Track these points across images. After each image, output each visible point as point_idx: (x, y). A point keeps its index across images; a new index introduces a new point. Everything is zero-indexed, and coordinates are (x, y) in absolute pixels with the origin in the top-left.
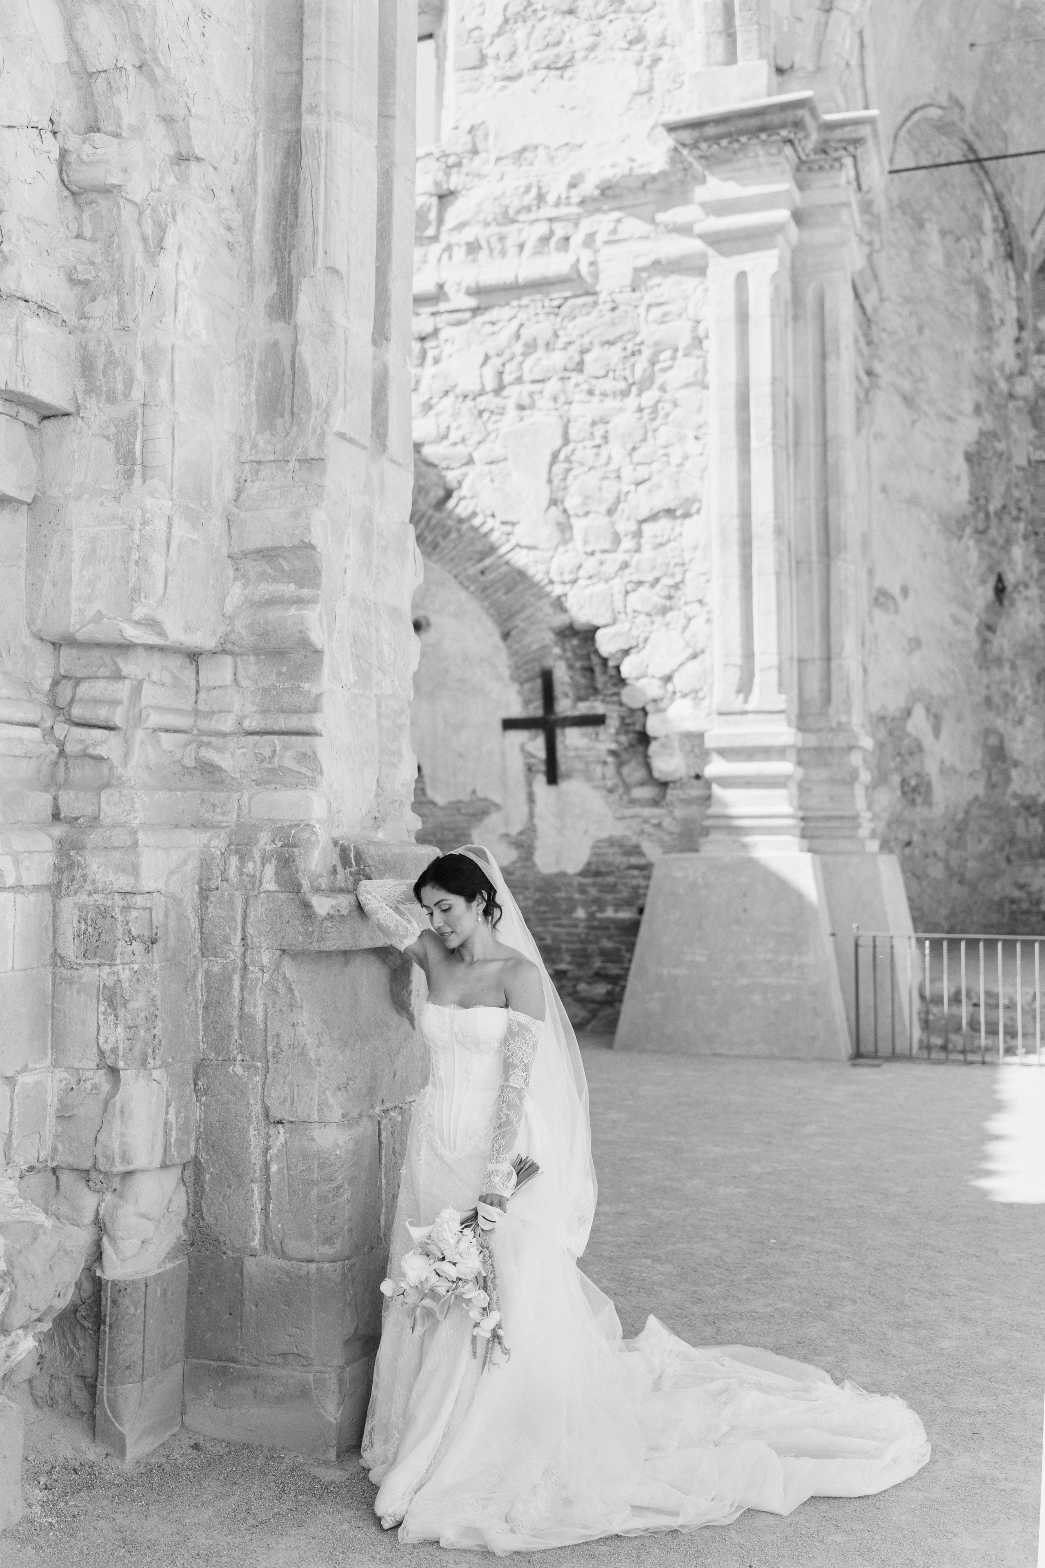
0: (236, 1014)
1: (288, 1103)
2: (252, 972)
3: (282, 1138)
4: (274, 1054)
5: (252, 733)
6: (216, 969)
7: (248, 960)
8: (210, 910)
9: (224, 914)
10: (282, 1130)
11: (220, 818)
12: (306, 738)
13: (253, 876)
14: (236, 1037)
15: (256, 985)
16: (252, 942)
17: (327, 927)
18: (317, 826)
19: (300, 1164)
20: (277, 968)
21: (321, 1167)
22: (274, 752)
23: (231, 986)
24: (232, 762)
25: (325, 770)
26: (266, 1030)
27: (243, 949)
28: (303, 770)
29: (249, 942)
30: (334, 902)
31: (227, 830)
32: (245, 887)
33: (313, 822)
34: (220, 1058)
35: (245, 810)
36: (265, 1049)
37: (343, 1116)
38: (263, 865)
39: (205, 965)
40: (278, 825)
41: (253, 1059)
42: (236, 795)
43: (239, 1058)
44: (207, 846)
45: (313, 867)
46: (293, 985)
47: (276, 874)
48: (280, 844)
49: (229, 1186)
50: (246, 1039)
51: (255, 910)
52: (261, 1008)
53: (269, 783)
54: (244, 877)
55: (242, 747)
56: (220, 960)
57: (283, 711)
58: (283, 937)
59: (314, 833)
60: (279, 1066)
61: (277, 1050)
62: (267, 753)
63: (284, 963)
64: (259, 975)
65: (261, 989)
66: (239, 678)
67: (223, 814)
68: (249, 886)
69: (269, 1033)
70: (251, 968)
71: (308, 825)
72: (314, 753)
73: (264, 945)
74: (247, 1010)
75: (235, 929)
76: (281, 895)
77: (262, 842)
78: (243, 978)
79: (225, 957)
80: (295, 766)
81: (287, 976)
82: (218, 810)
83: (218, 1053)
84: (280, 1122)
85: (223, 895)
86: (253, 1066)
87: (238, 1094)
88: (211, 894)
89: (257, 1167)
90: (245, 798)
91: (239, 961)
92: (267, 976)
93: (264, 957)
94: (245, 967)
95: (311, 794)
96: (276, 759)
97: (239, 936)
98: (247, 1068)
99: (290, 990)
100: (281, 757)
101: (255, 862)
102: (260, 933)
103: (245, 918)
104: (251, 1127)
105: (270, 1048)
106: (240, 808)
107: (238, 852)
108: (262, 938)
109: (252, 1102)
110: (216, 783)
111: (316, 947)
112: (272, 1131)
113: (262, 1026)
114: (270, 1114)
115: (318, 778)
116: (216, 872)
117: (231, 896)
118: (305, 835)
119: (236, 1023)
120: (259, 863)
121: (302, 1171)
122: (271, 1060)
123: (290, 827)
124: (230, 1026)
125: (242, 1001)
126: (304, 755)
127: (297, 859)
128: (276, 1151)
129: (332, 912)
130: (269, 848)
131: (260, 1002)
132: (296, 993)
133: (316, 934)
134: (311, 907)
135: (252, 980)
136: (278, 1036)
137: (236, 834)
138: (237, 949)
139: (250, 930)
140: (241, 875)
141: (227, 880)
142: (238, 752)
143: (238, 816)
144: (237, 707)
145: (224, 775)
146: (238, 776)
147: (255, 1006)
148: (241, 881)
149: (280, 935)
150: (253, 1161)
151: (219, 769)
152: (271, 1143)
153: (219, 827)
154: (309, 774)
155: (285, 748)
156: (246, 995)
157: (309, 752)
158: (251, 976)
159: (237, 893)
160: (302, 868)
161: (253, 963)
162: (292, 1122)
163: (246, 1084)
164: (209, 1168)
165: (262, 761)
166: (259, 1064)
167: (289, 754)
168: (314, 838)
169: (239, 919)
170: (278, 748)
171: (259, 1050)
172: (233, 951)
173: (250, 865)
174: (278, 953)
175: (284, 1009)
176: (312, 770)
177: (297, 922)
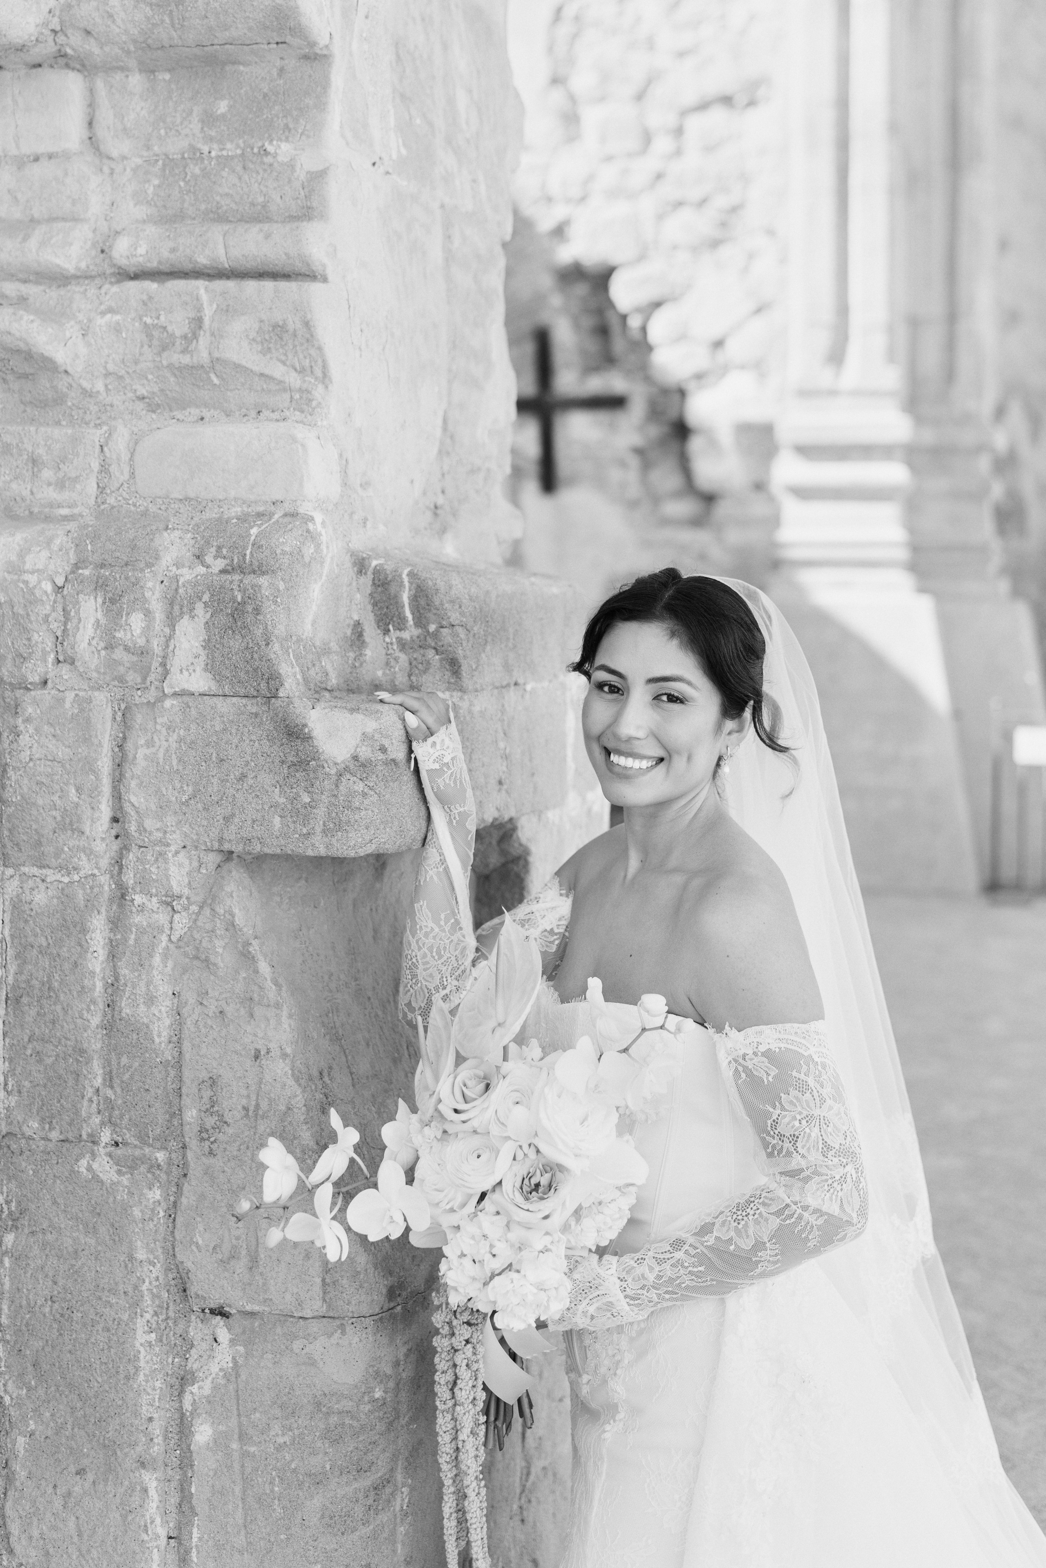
0: (95, 1020)
1: (241, 1266)
2: (142, 908)
3: (224, 1356)
4: (202, 1130)
5: (136, 277)
6: (40, 898)
7: (129, 878)
8: (24, 740)
9: (62, 753)
10: (224, 1335)
11: (51, 494)
12: (283, 285)
13: (143, 652)
14: (98, 1082)
15: (152, 947)
16: (141, 829)
17: (351, 794)
18: (318, 517)
19: (276, 1428)
20: (210, 900)
21: (333, 1437)
22: (198, 322)
23: (83, 947)
24: (83, 350)
25: (335, 371)
26: (179, 1064)
27: (115, 845)
28: (278, 371)
29: (133, 828)
30: (371, 725)
31: (72, 526)
32: (121, 680)
33: (305, 508)
34: (55, 1135)
35: (120, 474)
36: (175, 1113)
37: (391, 1294)
38: (171, 621)
39: (12, 887)
40: (211, 514)
41: (143, 1138)
42: (96, 435)
43: (106, 1136)
44: (15, 569)
45: (307, 629)
46: (255, 947)
47: (207, 644)
48: (220, 564)
49: (80, 1472)
50: (126, 1088)
51: (150, 744)
52: (164, 1007)
53: (183, 405)
54: (119, 654)
55: (110, 310)
56: (52, 876)
57: (218, 216)
58: (227, 819)
59: (312, 537)
60: (217, 1163)
61: (210, 1121)
62: (178, 325)
63: (230, 887)
64: (162, 918)
65: (165, 956)
66: (101, 132)
67: (61, 485)
68: (133, 678)
69: (187, 1074)
70: (138, 899)
71: (294, 515)
72: (307, 324)
73: (176, 839)
74: (127, 1011)
75: (95, 792)
76: (225, 706)
77: (167, 559)
78: (116, 923)
79: (66, 869)
80: (251, 359)
81: (239, 920)
82: (47, 474)
83: (48, 1121)
84: (220, 1312)
85: (61, 701)
86: (143, 1159)
87: (103, 1230)
88: (28, 697)
89: (156, 1429)
90: (120, 443)
91: (104, 879)
92: (182, 922)
93: (173, 870)
94: (122, 895)
95: (301, 432)
96: (203, 342)
97: (105, 812)
98: (128, 1166)
99: (246, 957)
100: (217, 335)
101: (148, 613)
102: (163, 807)
103: (120, 765)
104: (140, 1323)
105: (191, 1115)
106: (104, 468)
107: (100, 585)
108: (170, 820)
109: (141, 1254)
110: (43, 404)
111: (319, 847)
112: (197, 1330)
113: (168, 1054)
114: (193, 1290)
115: (318, 392)
116: (42, 639)
117: (83, 704)
118: (287, 542)
119: (95, 1044)
120: (159, 616)
121: (280, 1448)
122: (193, 1144)
123: (243, 519)
124: (82, 1051)
125: (114, 986)
126: (279, 329)
127: (268, 607)
128: (207, 1390)
129: (365, 752)
130: (187, 575)
131: (163, 989)
132: (264, 967)
133: (321, 812)
134: (308, 738)
135: (142, 931)
136: (213, 1082)
137: (95, 537)
138: (99, 847)
139: (135, 797)
140: (110, 647)
141: (71, 661)
142: (101, 321)
143: (101, 489)
144: (95, 207)
145: (62, 384)
146: (100, 386)
147: (151, 1000)
148: (112, 664)
149: (220, 812)
150: (145, 1411)
151: (48, 365)
152: (193, 1365)
153: (48, 519)
154: (294, 379)
155: (227, 311)
156: (124, 971)
157: (295, 322)
158: (137, 919)
159: (100, 697)
160: (280, 630)
161: (144, 884)
162: (252, 1314)
163: (126, 1209)
164: (24, 1418)
165: (164, 348)
166: (161, 1156)
167: (239, 326)
168: (309, 550)
169: (105, 764)
170: (208, 313)
171: (162, 1118)
172: (89, 853)
173: (137, 621)
174: (213, 859)
175: (229, 1010)
176: (301, 371)
177: (267, 779)
